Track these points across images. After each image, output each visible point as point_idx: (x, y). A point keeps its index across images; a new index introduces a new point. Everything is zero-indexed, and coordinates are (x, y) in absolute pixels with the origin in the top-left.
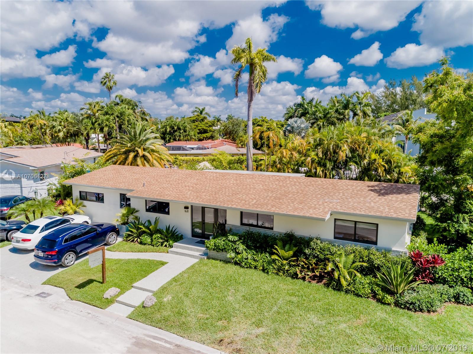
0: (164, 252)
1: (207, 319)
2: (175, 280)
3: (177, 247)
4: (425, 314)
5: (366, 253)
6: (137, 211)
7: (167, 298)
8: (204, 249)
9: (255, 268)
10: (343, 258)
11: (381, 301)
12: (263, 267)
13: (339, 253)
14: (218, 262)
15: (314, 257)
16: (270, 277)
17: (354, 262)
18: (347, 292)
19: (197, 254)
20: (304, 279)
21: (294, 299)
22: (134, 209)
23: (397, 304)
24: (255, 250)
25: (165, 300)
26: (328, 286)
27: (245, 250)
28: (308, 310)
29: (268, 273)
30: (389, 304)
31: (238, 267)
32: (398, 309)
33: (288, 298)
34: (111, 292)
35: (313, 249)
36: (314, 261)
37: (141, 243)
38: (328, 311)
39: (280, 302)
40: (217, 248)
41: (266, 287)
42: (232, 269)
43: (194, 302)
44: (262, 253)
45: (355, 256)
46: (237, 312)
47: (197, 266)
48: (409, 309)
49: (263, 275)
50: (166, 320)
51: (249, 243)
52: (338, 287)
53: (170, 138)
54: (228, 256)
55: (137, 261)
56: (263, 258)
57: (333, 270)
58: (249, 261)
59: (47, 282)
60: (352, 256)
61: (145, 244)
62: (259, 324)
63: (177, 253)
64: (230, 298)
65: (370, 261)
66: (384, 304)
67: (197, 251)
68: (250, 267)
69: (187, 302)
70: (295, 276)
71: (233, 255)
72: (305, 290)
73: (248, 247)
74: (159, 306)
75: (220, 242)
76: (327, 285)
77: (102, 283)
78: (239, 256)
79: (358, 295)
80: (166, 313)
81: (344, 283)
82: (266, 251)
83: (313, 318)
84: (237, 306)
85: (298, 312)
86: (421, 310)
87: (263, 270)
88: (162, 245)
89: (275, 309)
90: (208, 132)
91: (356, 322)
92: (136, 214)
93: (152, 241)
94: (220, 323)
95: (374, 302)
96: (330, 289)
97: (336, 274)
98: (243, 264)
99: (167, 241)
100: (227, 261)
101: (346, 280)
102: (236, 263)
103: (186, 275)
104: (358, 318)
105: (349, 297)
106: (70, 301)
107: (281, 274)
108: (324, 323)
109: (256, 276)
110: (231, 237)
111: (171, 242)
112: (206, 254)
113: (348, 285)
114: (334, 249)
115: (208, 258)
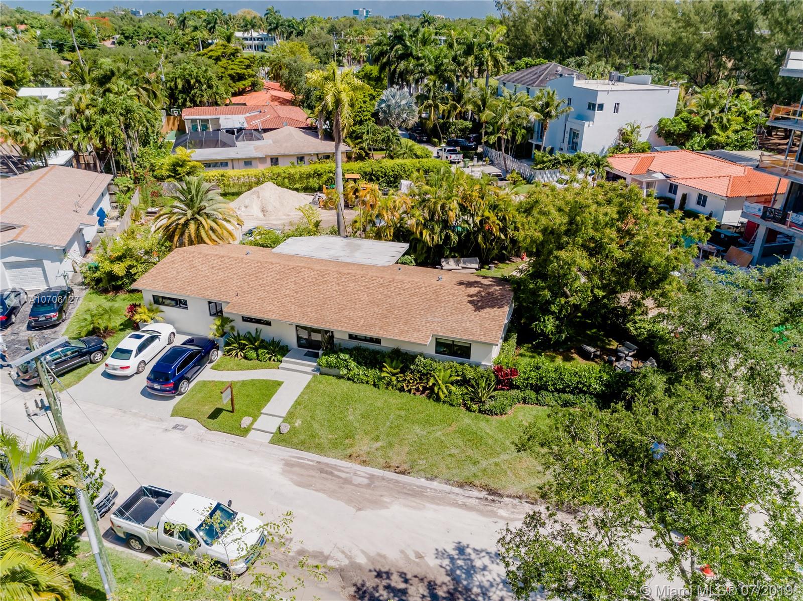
0: (274, 368)
1: (336, 439)
2: (298, 403)
3: (287, 362)
4: (499, 417)
5: (460, 368)
6: (232, 321)
7: (298, 422)
8: (315, 364)
9: (367, 382)
10: (442, 373)
11: (468, 409)
12: (374, 383)
13: (439, 368)
14: (331, 377)
15: (419, 372)
16: (381, 392)
17: (451, 376)
18: (444, 402)
19: (309, 369)
20: (409, 391)
21: (403, 413)
22: (228, 318)
23: (480, 411)
24: (366, 366)
25: (297, 424)
26: (429, 399)
27: (357, 367)
28: (413, 422)
29: (379, 388)
30: (474, 411)
31: (351, 382)
32: (480, 414)
33: (398, 413)
34: (246, 421)
35: (417, 365)
36: (418, 375)
37: (246, 358)
38: (428, 422)
39: (391, 417)
40: (329, 365)
41: (379, 404)
42: (345, 385)
43: (322, 425)
44: (372, 369)
45: (452, 371)
46: (359, 430)
47: (313, 384)
48: (488, 414)
49: (375, 389)
50: (303, 443)
51: (360, 360)
52: (438, 399)
53: (185, 100)
54: (341, 373)
55: (253, 382)
56: (373, 373)
57: (434, 384)
58: (362, 377)
59: (175, 413)
60: (449, 371)
61: (251, 360)
62: (377, 439)
63: (289, 369)
64: (351, 418)
65: (464, 375)
66: (471, 411)
67: (308, 366)
68: (362, 383)
69: (316, 426)
70: (401, 390)
71: (345, 371)
72: (411, 402)
73: (359, 363)
74: (294, 431)
75: (332, 359)
76: (429, 397)
77: (231, 412)
78: (351, 373)
79: (452, 405)
80: (302, 437)
81: (442, 396)
82: (375, 368)
83: (417, 429)
84: (357, 425)
85: (406, 425)
86: (496, 414)
87: (375, 385)
88: (270, 359)
89: (388, 424)
90: (245, 79)
91: (450, 429)
92: (232, 324)
93: (258, 355)
94: (347, 441)
95: (463, 409)
96: (431, 400)
97: (436, 389)
98: (356, 380)
99: (275, 356)
100: (340, 377)
101: (443, 393)
102: (349, 379)
103: (306, 397)
104: (450, 425)
105: (446, 406)
106: (209, 432)
107: (390, 388)
108: (425, 433)
109: (369, 390)
110: (342, 356)
111: (279, 357)
112: (318, 370)
113: (446, 397)
114: (435, 365)
115: (321, 374)
